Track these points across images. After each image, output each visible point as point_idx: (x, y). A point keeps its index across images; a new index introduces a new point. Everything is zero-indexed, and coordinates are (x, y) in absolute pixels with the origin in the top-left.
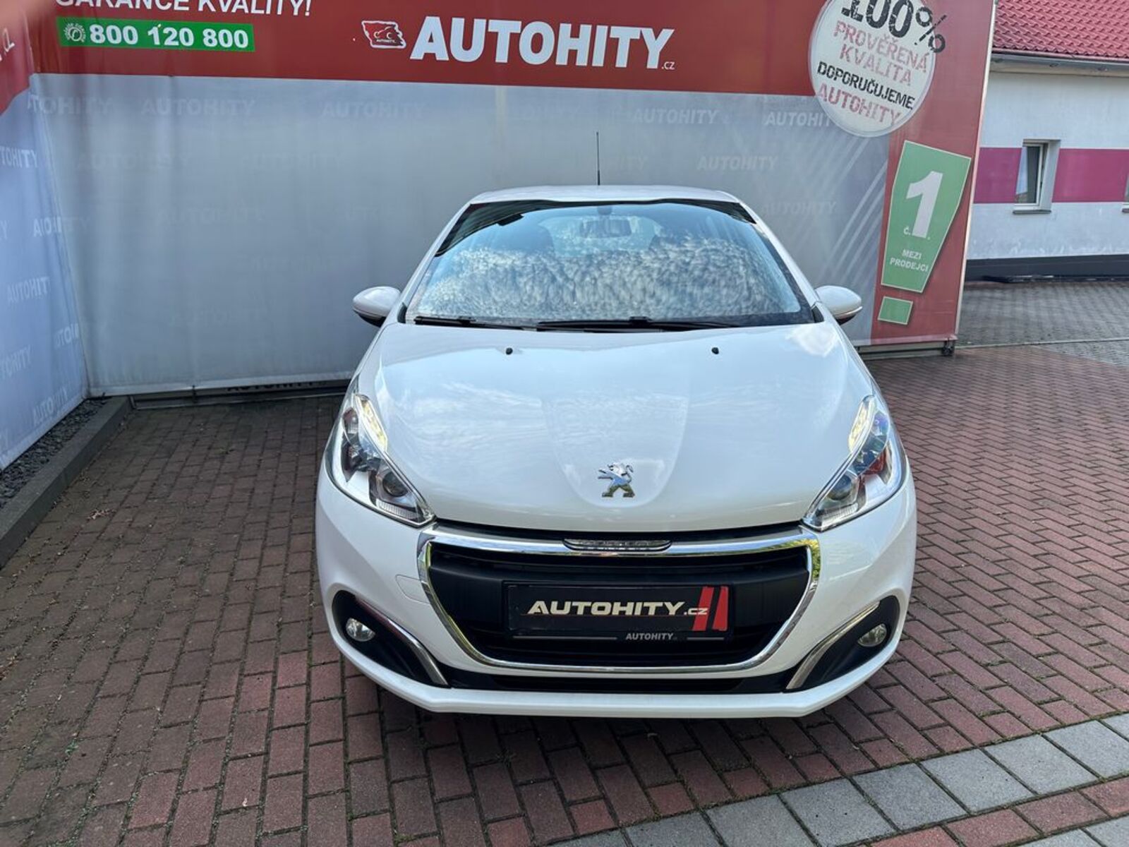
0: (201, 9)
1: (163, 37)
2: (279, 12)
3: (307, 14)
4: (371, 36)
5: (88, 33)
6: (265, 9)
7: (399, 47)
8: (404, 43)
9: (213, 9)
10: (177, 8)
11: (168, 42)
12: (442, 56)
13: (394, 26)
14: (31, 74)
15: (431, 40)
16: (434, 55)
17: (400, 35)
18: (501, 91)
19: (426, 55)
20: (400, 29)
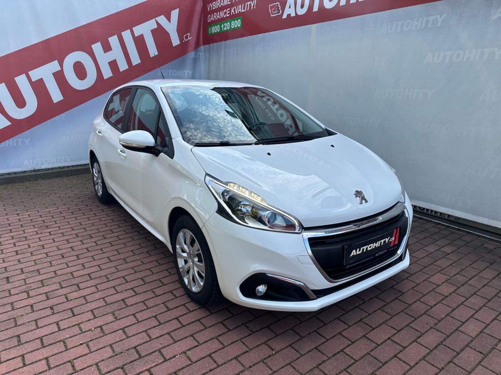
0: (231, 14)
1: (224, 27)
2: (248, 9)
3: (255, 7)
4: (271, 11)
5: (212, 30)
6: (245, 9)
7: (279, 14)
8: (281, 12)
9: (234, 13)
10: (227, 15)
11: (225, 29)
12: (293, 15)
13: (278, 4)
14: (201, 46)
15: (290, 7)
16: (290, 14)
17: (280, 8)
18: (314, 27)
19: (288, 15)
20: (280, 5)
